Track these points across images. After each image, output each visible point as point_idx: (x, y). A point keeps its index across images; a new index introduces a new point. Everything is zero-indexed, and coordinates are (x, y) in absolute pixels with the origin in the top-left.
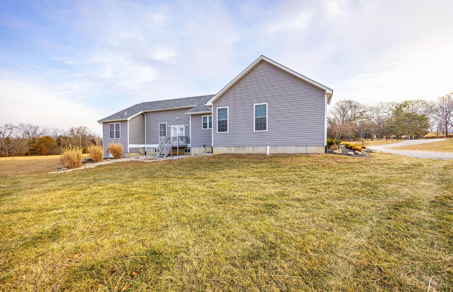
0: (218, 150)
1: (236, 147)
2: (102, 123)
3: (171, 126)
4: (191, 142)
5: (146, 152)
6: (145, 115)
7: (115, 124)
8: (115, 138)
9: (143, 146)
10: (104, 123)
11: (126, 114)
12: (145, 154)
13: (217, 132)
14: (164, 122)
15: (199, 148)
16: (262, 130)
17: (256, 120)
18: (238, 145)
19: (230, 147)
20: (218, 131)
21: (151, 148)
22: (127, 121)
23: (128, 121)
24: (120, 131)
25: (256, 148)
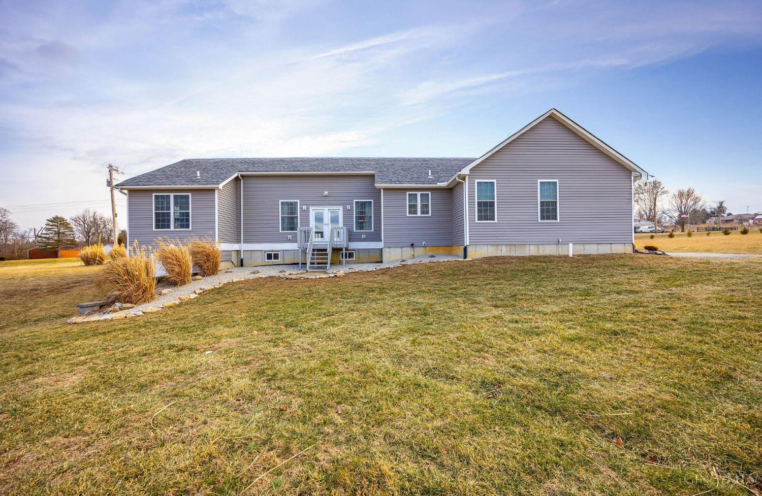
0: (477, 252)
1: (508, 246)
2: (126, 191)
3: (311, 208)
4: (383, 239)
5: (242, 260)
6: (242, 181)
7: (172, 195)
8: (172, 228)
9: (236, 247)
10: (130, 191)
11: (198, 175)
12: (241, 264)
13: (477, 221)
14: (294, 199)
15: (400, 248)
16: (549, 219)
17: (541, 202)
18: (512, 243)
19: (500, 247)
20: (479, 220)
21: (258, 253)
22: (213, 190)
23: (216, 192)
24: (190, 211)
25: (541, 247)
